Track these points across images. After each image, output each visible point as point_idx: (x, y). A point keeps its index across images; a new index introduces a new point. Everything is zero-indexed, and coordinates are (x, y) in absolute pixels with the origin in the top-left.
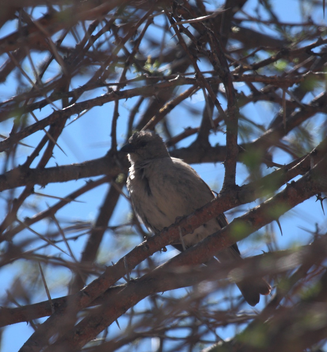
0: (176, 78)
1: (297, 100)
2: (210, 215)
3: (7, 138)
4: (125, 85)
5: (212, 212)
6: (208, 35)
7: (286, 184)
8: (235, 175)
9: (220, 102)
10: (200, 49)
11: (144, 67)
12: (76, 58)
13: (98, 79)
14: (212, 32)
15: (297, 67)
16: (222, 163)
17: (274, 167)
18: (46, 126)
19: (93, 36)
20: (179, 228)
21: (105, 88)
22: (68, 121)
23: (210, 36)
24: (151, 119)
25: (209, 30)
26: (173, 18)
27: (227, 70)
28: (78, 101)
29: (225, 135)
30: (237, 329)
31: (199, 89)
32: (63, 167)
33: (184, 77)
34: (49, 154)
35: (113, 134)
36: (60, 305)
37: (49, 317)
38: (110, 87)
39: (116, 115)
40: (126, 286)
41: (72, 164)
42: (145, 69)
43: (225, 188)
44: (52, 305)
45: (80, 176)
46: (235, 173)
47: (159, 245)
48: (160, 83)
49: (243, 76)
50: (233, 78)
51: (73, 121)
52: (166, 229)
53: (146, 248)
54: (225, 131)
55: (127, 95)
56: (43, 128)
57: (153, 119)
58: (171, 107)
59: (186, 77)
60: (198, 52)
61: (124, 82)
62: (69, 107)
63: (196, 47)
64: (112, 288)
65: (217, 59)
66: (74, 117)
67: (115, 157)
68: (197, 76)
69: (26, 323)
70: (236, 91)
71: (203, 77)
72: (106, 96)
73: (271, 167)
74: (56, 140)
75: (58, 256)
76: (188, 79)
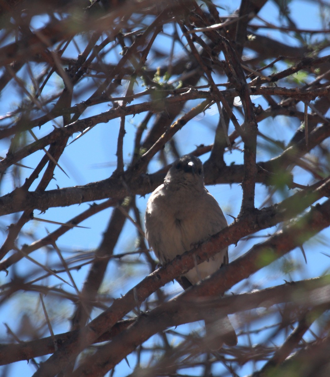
0: (188, 92)
1: (320, 114)
2: (227, 241)
3: (3, 159)
4: (133, 100)
5: (229, 238)
6: (223, 45)
7: (310, 207)
8: (254, 198)
9: (237, 118)
10: (214, 59)
11: (154, 79)
12: (79, 70)
13: (102, 93)
14: (227, 41)
15: (319, 77)
16: (239, 184)
17: (297, 188)
18: (46, 145)
19: (97, 46)
20: (194, 256)
21: (110, 103)
22: (70, 139)
23: (226, 45)
24: (160, 136)
25: (224, 39)
26: (185, 26)
27: (243, 82)
28: (81, 118)
29: (243, 154)
30: (254, 366)
31: (213, 103)
32: (65, 190)
33: (197, 90)
34: (49, 176)
35: (120, 153)
36: (63, 342)
37: (52, 356)
38: (116, 102)
39: (122, 132)
40: (137, 321)
41: (75, 187)
42: (154, 82)
43: (243, 212)
44: (55, 342)
45: (84, 200)
46: (254, 195)
47: (171, 275)
48: (170, 97)
49: (261, 88)
50: (250, 91)
51: (76, 139)
52: (179, 257)
53: (157, 278)
54: (243, 149)
55: (134, 110)
56: (43, 148)
57: (162, 136)
58: (183, 123)
59: (199, 90)
60: (213, 63)
61: (130, 96)
62: (72, 124)
63: (210, 58)
64: (121, 323)
65: (233, 70)
66: (76, 135)
67: (121, 178)
68: (211, 89)
69: (26, 362)
70: (254, 104)
71: (218, 90)
72: (112, 112)
73: (293, 188)
74: (57, 160)
75: (58, 287)
76: (201, 92)
